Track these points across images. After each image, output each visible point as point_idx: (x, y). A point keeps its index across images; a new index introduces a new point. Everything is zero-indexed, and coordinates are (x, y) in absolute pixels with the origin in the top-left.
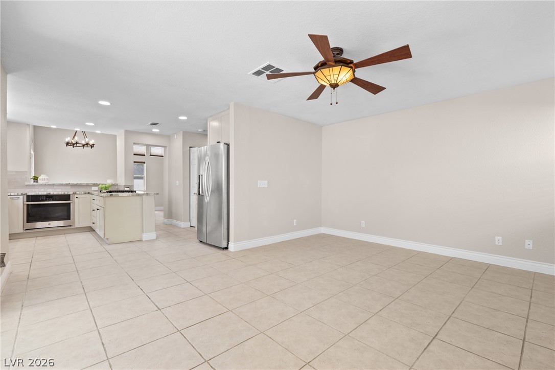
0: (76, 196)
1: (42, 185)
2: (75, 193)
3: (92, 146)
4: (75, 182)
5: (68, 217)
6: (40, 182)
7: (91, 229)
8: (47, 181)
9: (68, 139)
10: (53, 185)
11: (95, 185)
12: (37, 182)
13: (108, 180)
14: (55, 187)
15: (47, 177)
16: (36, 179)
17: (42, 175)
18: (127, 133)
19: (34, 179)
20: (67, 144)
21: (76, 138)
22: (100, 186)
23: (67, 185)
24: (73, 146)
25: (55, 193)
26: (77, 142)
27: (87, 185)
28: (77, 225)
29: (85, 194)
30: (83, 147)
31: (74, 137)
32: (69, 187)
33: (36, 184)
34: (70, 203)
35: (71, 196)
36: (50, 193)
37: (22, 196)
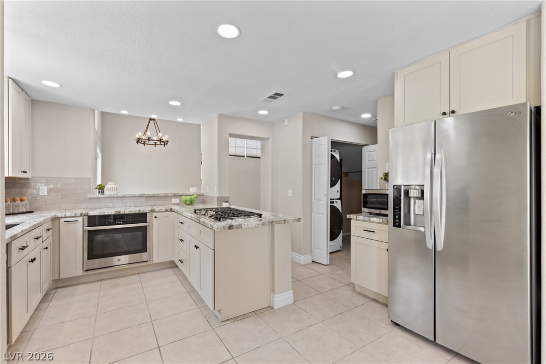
0: (155, 214)
1: (109, 197)
2: (153, 211)
3: (166, 143)
4: (151, 193)
5: (143, 247)
6: (107, 192)
7: (173, 265)
8: (116, 192)
9: (139, 135)
10: (124, 197)
11: (175, 196)
12: (103, 193)
13: (191, 188)
14: (126, 200)
15: (114, 186)
16: (101, 189)
17: (109, 183)
18: (222, 117)
19: (99, 189)
20: (138, 141)
21: (148, 133)
22: (184, 198)
23: (141, 196)
24: (144, 144)
25: (127, 212)
26: (149, 138)
27: (166, 197)
28: (156, 260)
29: (167, 211)
30: (155, 145)
31: (145, 132)
32: (143, 200)
33: (102, 196)
34: (147, 226)
35: (148, 214)
36: (119, 212)
37: (81, 218)
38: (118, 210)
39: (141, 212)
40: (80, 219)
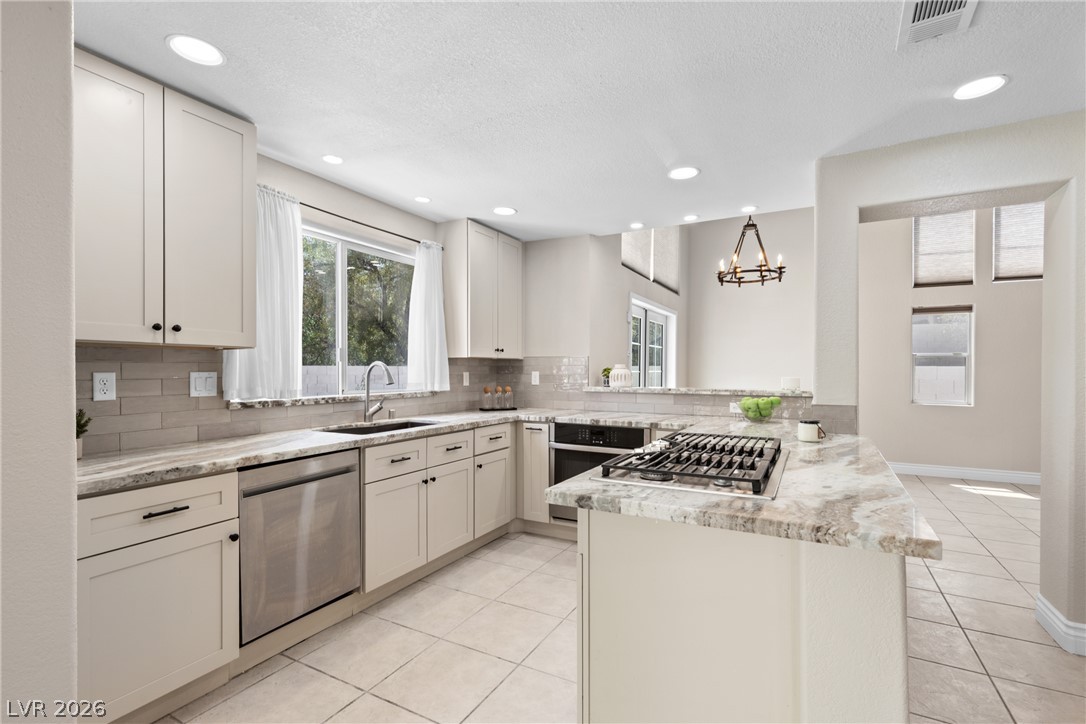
0: (659, 434)
1: (612, 392)
2: (655, 426)
10: (635, 393)
11: (738, 396)
25: (610, 422)
27: (709, 397)
35: (646, 433)
36: (598, 421)
37: (547, 426)
38: (595, 418)
39: (633, 426)
40: (545, 427)
